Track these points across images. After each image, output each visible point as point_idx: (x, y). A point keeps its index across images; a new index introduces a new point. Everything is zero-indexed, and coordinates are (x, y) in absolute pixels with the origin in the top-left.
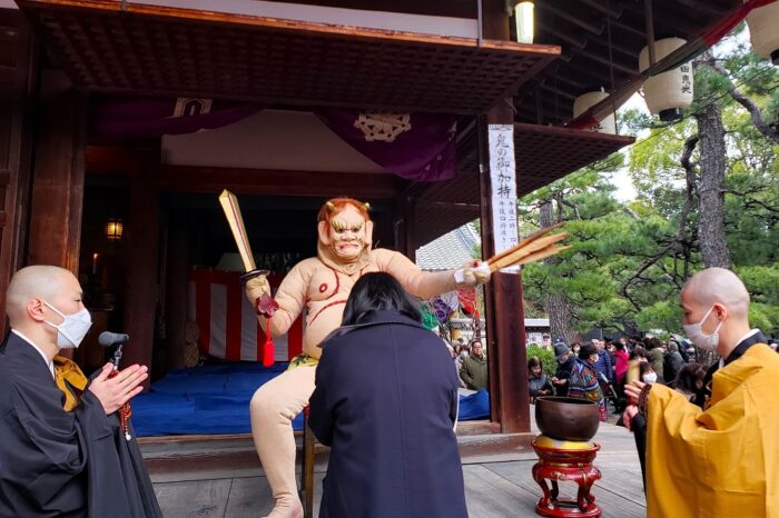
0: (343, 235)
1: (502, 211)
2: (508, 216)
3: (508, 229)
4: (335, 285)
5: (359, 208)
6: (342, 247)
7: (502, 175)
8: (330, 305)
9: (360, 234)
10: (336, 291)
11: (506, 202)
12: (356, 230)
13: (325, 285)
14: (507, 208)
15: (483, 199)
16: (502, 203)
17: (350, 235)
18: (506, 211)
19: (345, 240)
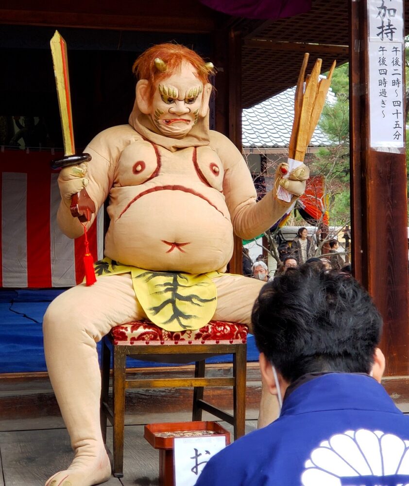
0: (173, 107)
1: (383, 61)
2: (390, 68)
3: (389, 88)
4: (156, 165)
5: (197, 68)
6: (168, 122)
7: (383, 7)
8: (148, 191)
9: (195, 106)
10: (156, 173)
11: (389, 46)
12: (190, 100)
13: (142, 164)
14: (390, 56)
15: (355, 42)
16: (382, 49)
17: (183, 107)
18: (388, 61)
19: (174, 114)
